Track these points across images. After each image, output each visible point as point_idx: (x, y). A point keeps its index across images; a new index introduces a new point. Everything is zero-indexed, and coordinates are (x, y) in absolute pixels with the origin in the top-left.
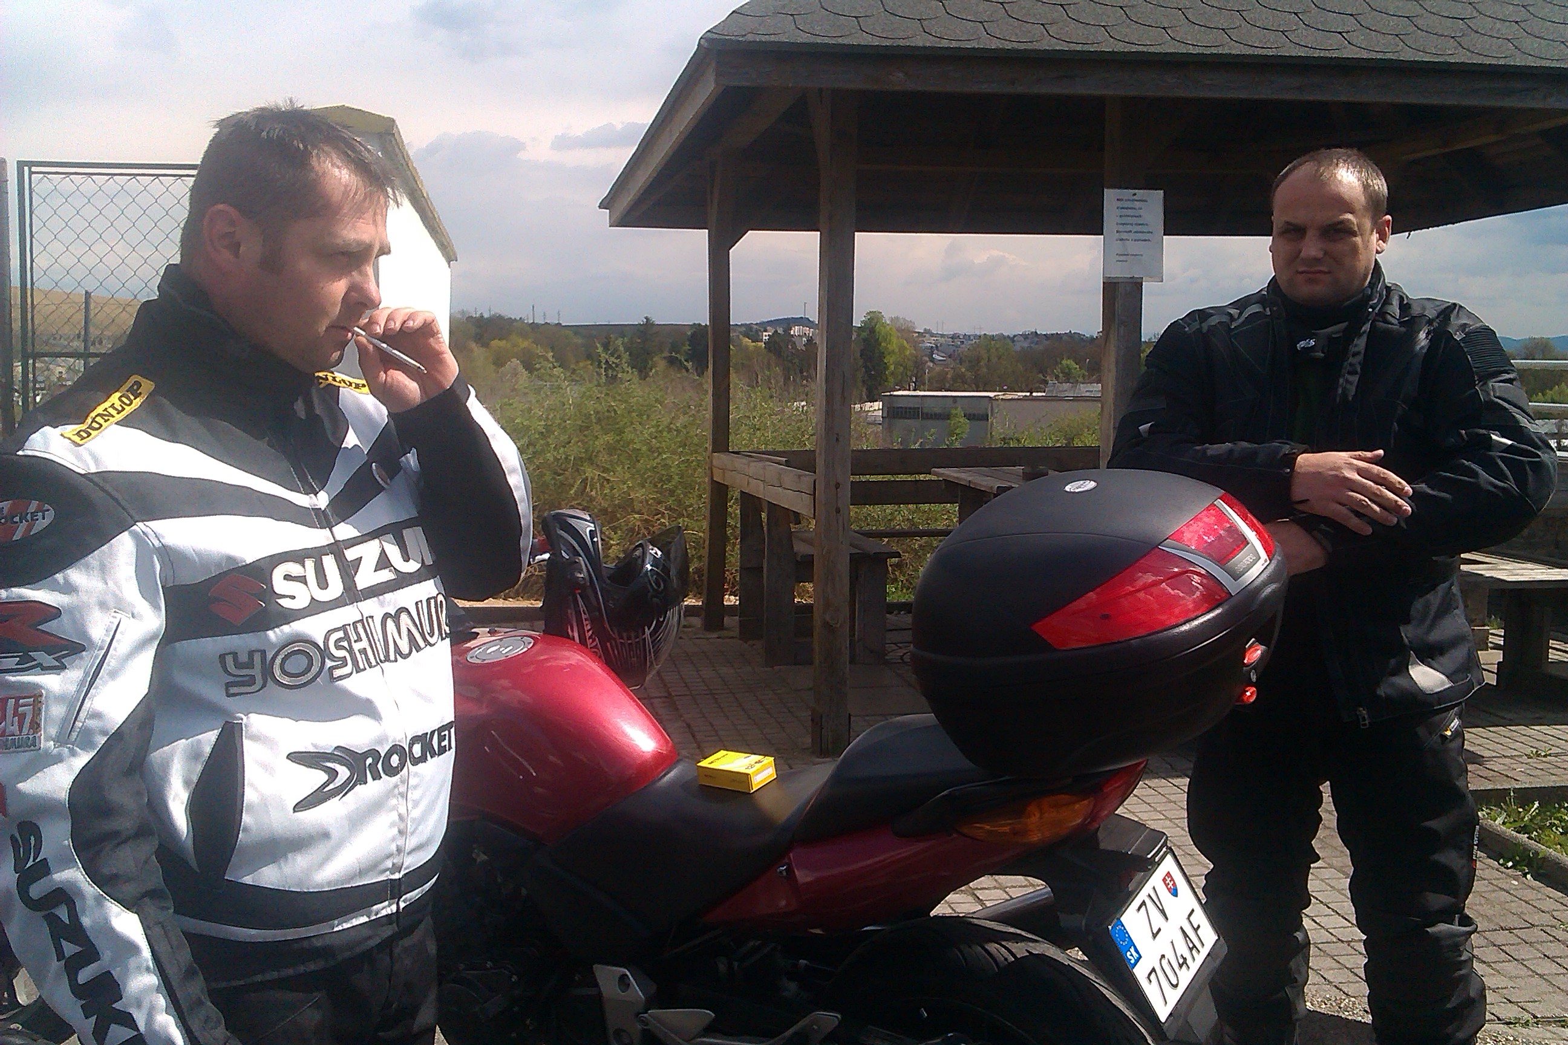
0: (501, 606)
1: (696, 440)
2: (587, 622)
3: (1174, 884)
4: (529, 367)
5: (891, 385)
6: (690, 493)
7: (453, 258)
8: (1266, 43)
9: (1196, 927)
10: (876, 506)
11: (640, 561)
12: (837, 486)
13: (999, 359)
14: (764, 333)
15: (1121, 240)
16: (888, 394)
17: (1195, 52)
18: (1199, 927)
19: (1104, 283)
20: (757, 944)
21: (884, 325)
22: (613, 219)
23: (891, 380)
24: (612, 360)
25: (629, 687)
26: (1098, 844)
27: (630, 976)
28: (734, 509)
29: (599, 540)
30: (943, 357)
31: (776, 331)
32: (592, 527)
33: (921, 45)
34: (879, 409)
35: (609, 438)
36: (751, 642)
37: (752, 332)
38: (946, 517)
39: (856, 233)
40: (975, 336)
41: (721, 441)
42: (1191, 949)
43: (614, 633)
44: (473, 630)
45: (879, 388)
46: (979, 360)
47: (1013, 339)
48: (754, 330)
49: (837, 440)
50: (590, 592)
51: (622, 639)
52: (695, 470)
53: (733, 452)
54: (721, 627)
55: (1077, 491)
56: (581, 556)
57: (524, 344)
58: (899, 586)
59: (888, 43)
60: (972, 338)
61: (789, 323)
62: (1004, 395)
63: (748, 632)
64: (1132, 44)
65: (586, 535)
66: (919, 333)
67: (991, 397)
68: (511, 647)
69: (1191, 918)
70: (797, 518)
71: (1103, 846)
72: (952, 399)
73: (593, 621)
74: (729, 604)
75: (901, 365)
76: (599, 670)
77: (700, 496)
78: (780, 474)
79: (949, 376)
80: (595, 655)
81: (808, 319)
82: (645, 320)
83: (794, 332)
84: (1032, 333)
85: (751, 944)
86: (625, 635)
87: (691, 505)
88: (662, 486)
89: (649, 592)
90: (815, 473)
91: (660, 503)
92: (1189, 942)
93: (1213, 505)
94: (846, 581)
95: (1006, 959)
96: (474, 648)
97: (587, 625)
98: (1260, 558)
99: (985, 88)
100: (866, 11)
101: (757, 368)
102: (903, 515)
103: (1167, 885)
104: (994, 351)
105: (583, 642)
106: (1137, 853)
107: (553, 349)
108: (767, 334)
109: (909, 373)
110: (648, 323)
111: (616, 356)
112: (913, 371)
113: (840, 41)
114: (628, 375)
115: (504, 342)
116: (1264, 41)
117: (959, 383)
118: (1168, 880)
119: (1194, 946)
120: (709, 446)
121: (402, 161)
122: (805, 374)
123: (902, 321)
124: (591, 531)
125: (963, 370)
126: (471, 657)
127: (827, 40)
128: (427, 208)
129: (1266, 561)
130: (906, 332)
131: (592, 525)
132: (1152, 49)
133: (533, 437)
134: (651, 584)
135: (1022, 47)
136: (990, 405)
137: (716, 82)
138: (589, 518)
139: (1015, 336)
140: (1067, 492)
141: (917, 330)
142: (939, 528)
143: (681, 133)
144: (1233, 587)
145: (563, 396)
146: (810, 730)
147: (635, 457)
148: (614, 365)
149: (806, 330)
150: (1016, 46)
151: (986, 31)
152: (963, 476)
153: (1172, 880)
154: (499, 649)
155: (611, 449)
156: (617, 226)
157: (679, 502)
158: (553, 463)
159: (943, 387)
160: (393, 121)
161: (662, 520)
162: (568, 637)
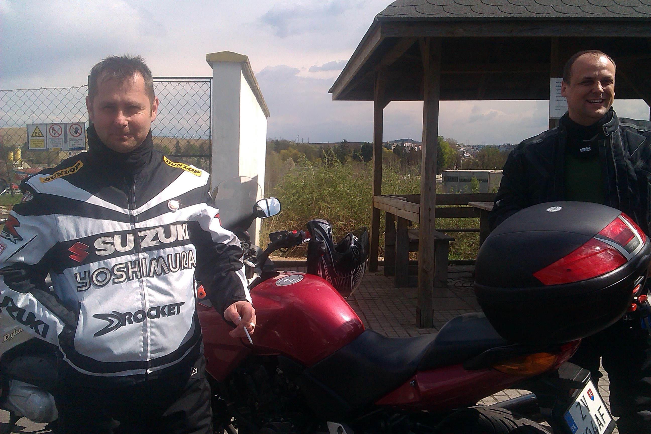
0: (285, 260)
1: (366, 190)
2: (326, 269)
3: (592, 394)
4: (296, 160)
5: (446, 167)
6: (363, 213)
7: (268, 115)
8: (624, 12)
9: (602, 414)
10: (442, 219)
11: (349, 242)
12: (430, 210)
13: (493, 156)
14: (393, 146)
15: (558, 100)
16: (445, 171)
17: (593, 17)
18: (603, 414)
19: (549, 119)
20: (398, 415)
21: (443, 142)
22: (334, 98)
23: (446, 165)
24: (329, 158)
25: (343, 297)
26: (558, 376)
27: (343, 427)
28: (383, 220)
29: (332, 232)
30: (469, 155)
31: (398, 145)
32: (329, 227)
33: (471, 16)
34: (441, 178)
35: (330, 189)
36: (389, 277)
37: (388, 146)
38: (473, 223)
39: (440, 101)
40: (483, 146)
41: (378, 192)
42: (600, 425)
43: (337, 274)
44: (278, 272)
45: (441, 169)
46: (484, 156)
47: (499, 147)
48: (389, 145)
49: (430, 190)
50: (327, 255)
51: (341, 276)
52: (365, 203)
53: (382, 195)
54: (376, 270)
55: (553, 211)
56: (324, 240)
57: (294, 151)
58: (452, 253)
59: (456, 16)
60: (481, 147)
61: (403, 141)
62: (495, 171)
63: (387, 273)
64: (565, 13)
65: (326, 231)
66: (458, 145)
67: (489, 172)
68: (294, 279)
69: (600, 410)
70: (410, 223)
71: (561, 377)
72: (472, 173)
73: (328, 268)
74: (380, 260)
75: (451, 159)
76: (331, 289)
77: (368, 214)
78: (404, 205)
79: (471, 163)
80: (329, 283)
81: (411, 139)
82: (343, 141)
83: (405, 145)
84: (507, 144)
85: (396, 415)
86: (342, 275)
87: (364, 218)
88: (352, 210)
89: (353, 256)
90: (420, 204)
91: (351, 217)
92: (599, 422)
93: (617, 217)
94: (433, 250)
95: (513, 427)
96: (279, 279)
97: (326, 270)
98: (640, 243)
99: (499, 34)
100: (446, 3)
101: (390, 161)
102: (454, 222)
103: (589, 395)
104: (491, 152)
105: (324, 277)
106: (577, 380)
107: (305, 153)
108: (394, 146)
109: (454, 162)
110: (345, 142)
111: (331, 156)
112: (455, 161)
113: (435, 16)
114: (337, 164)
115: (286, 151)
116: (624, 11)
117: (475, 166)
118: (590, 392)
119: (601, 423)
120: (372, 192)
121: (250, 74)
122: (410, 163)
123: (451, 140)
124: (328, 229)
125: (477, 160)
126: (277, 284)
127: (429, 16)
128: (259, 94)
129: (642, 244)
130: (453, 145)
131: (329, 226)
132: (573, 16)
133: (299, 189)
134: (353, 252)
135: (516, 16)
136: (489, 176)
137: (382, 37)
138: (327, 223)
139: (500, 146)
140: (548, 212)
141: (457, 144)
142: (470, 228)
143: (365, 59)
144: (628, 256)
145: (311, 173)
146: (415, 316)
147: (341, 197)
148: (331, 160)
149: (410, 144)
150: (512, 15)
151: (499, 9)
152: (483, 205)
153: (591, 392)
154: (289, 280)
155: (331, 194)
156: (336, 100)
157: (359, 217)
158: (307, 200)
159: (468, 168)
160: (247, 57)
161: (352, 225)
162: (318, 275)
